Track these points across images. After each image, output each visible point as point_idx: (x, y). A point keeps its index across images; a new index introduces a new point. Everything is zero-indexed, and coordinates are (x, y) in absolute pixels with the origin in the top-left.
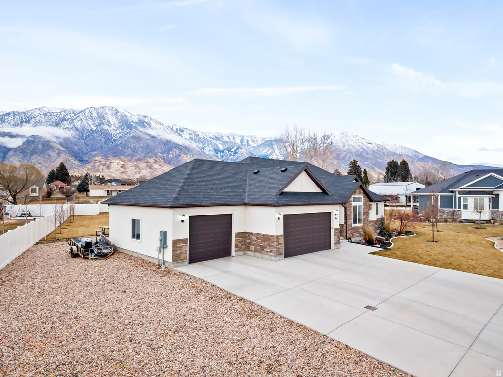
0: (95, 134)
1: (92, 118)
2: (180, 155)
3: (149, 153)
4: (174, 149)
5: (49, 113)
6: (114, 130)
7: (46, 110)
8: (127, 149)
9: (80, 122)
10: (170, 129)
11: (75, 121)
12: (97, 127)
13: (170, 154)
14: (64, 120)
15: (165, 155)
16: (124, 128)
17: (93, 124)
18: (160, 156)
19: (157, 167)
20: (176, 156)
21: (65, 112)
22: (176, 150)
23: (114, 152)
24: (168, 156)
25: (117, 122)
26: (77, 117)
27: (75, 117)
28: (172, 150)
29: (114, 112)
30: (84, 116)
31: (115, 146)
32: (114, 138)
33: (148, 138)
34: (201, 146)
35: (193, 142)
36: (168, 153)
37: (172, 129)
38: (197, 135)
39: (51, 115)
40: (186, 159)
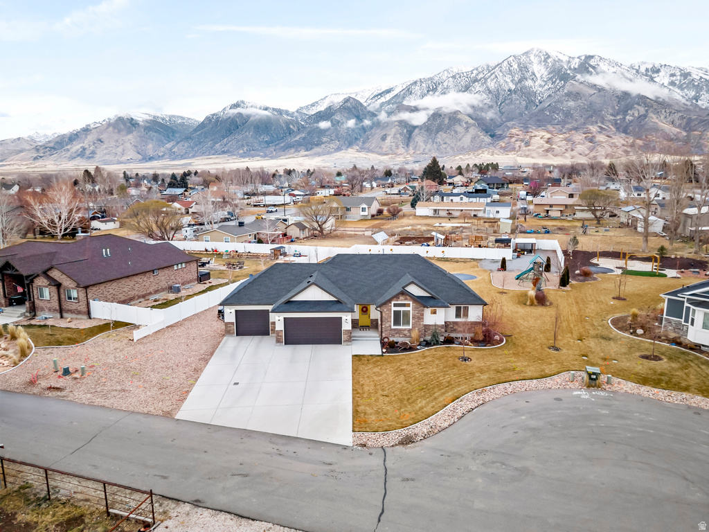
0: (513, 95)
1: (510, 72)
2: (645, 116)
3: (592, 116)
4: (635, 106)
5: (458, 74)
6: (540, 86)
7: (455, 70)
8: (558, 114)
9: (495, 80)
10: (634, 71)
11: (489, 80)
12: (516, 84)
13: (627, 115)
14: (476, 81)
15: (618, 118)
16: (556, 81)
17: (512, 81)
18: (609, 121)
19: (601, 140)
20: (639, 117)
21: (477, 70)
22: (639, 108)
23: (539, 120)
24: (624, 118)
25: (546, 73)
26: (492, 74)
27: (489, 74)
28: (631, 109)
29: (543, 58)
30: (501, 71)
31: (539, 111)
32: (539, 98)
33: (592, 92)
34: (694, 93)
35: (676, 90)
36: (625, 113)
37: (637, 71)
38: (686, 75)
39: (460, 77)
40: (657, 121)
